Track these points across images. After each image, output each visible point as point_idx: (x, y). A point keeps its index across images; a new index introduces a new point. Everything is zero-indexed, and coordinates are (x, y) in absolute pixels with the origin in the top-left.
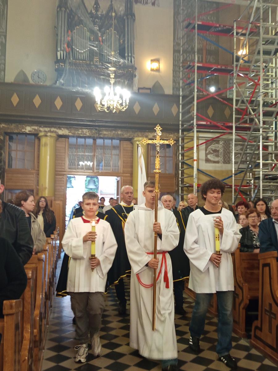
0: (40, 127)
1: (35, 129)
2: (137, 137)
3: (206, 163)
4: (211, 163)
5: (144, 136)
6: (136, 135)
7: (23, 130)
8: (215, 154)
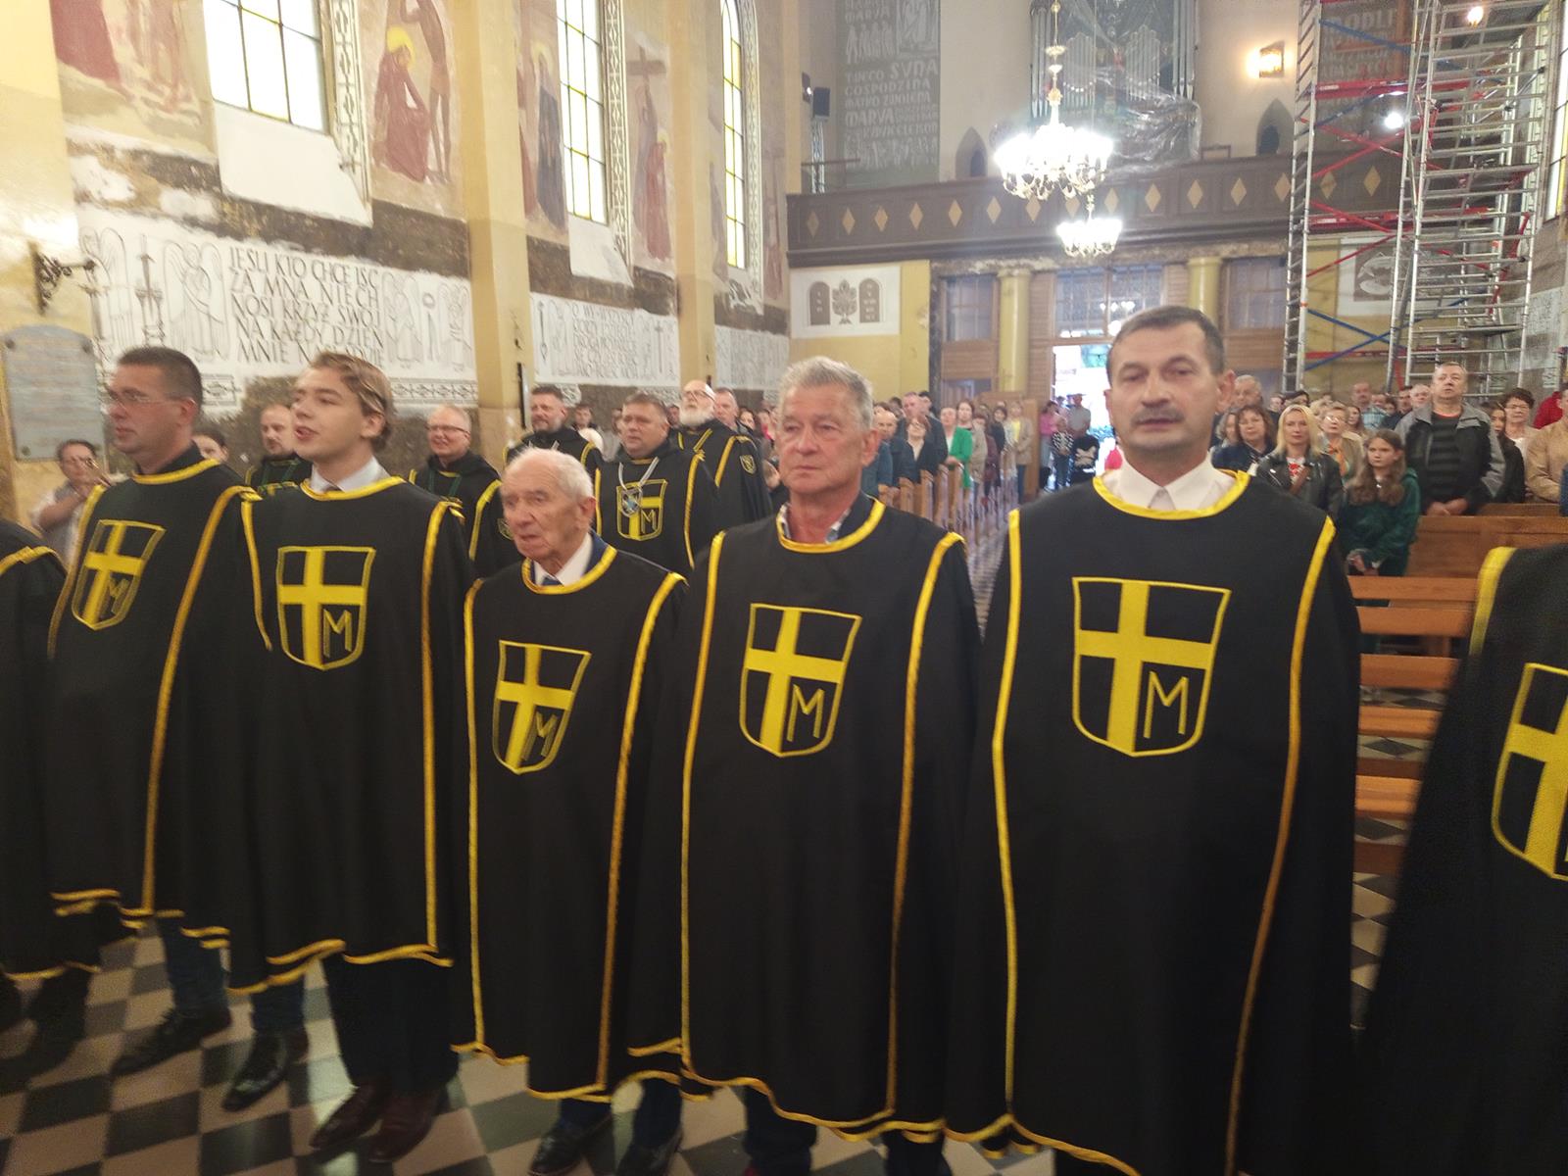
0: (1000, 259)
1: (991, 266)
2: (1194, 256)
3: (1355, 300)
4: (1370, 300)
5: (1211, 253)
6: (1191, 253)
7: (970, 270)
8: (1379, 278)
